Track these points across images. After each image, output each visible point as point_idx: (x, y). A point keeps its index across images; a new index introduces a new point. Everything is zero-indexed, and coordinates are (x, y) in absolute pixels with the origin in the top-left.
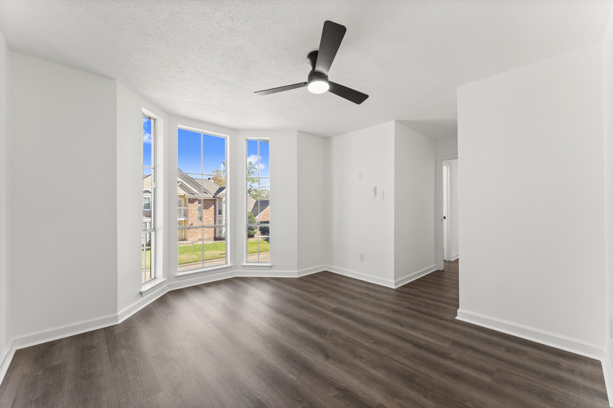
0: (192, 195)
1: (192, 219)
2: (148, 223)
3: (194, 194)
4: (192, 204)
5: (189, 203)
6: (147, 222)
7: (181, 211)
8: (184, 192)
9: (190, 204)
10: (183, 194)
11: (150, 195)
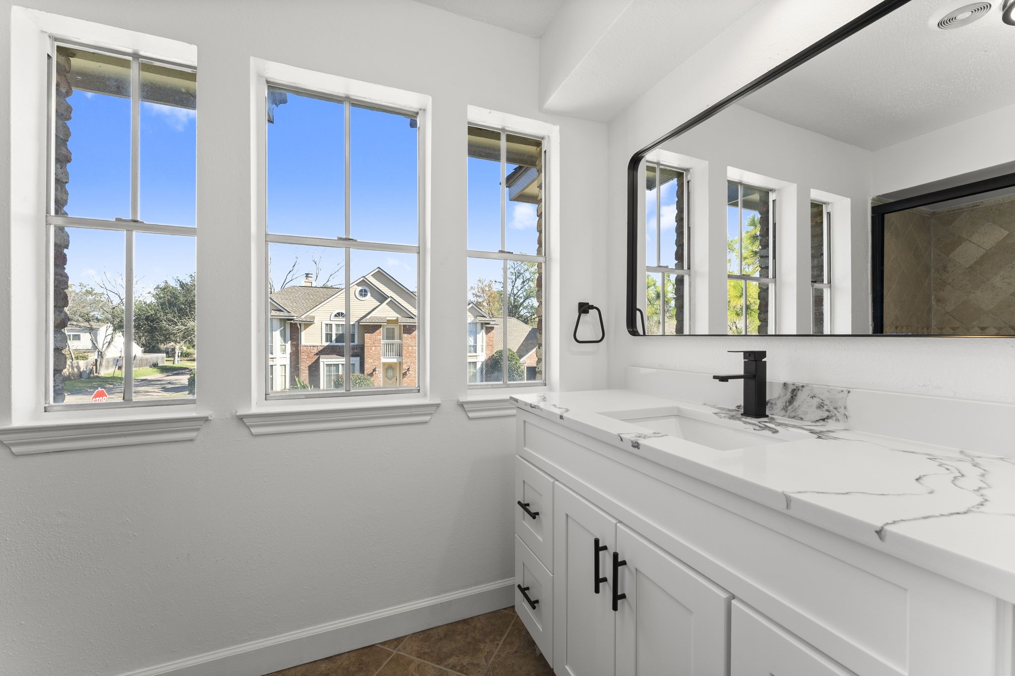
0: (408, 319)
1: (409, 360)
2: (340, 366)
3: (412, 318)
4: (408, 335)
5: (404, 333)
6: (339, 364)
7: (391, 347)
8: (396, 314)
9: (406, 335)
10: (395, 318)
11: (342, 320)
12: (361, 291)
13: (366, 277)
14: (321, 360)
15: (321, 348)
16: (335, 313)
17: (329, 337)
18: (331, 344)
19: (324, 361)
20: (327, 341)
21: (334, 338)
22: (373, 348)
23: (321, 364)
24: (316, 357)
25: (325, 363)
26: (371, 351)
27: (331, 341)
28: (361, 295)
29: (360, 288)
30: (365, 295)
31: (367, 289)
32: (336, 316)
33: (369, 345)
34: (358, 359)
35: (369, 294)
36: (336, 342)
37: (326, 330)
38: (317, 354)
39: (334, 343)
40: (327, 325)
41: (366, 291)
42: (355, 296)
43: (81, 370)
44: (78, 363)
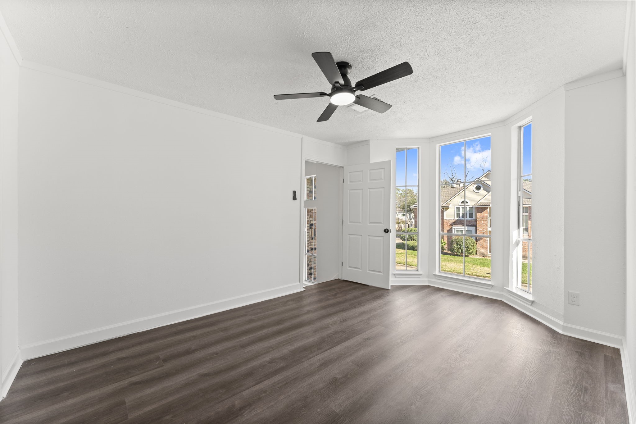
12: (477, 187)
13: (480, 178)
14: (453, 227)
15: (454, 221)
16: (461, 201)
17: (458, 215)
18: (460, 219)
19: (455, 228)
20: (457, 217)
21: (461, 215)
22: (482, 222)
23: (453, 230)
24: (451, 227)
25: (456, 229)
26: (481, 224)
27: (459, 217)
28: (477, 189)
29: (476, 185)
30: (479, 189)
31: (481, 185)
32: (462, 203)
33: (479, 219)
34: (474, 228)
35: (482, 189)
36: (462, 218)
37: (457, 211)
38: (451, 225)
39: (461, 218)
40: (457, 208)
41: (480, 187)
42: (474, 191)
43: (402, 228)
44: (401, 225)
